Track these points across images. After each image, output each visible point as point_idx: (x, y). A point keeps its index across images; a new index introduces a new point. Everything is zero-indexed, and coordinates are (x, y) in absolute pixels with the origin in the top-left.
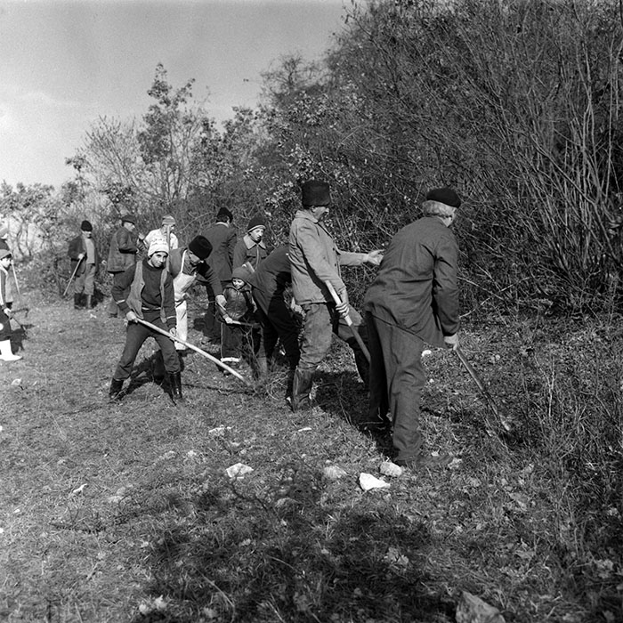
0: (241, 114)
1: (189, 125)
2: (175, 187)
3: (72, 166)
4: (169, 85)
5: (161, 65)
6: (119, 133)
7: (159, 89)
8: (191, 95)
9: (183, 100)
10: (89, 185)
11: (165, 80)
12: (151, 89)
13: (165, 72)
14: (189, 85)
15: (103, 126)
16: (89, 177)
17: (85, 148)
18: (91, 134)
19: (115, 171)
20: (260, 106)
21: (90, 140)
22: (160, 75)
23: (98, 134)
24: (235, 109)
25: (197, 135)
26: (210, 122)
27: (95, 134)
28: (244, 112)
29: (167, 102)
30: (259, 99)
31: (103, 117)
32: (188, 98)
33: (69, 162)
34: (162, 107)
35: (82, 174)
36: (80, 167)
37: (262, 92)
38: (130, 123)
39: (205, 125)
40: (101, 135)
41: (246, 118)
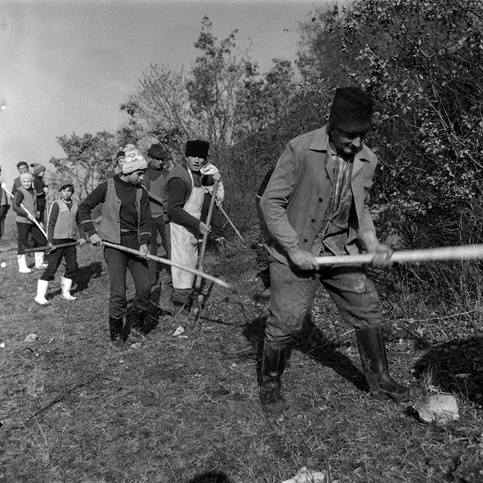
0: (280, 66)
1: (233, 73)
2: (221, 132)
3: (126, 112)
4: (214, 36)
5: (207, 18)
6: (169, 79)
7: (205, 41)
8: (234, 45)
9: (227, 51)
10: (142, 130)
11: (210, 32)
12: (197, 42)
13: (211, 24)
14: (233, 36)
15: (154, 74)
16: (141, 122)
17: (138, 95)
18: (143, 82)
19: (165, 116)
20: (299, 54)
21: (142, 88)
22: (205, 27)
23: (150, 82)
24: (275, 61)
25: (241, 80)
26: (252, 66)
27: (147, 82)
28: (283, 64)
29: (212, 53)
30: (298, 47)
31: (154, 66)
32: (231, 49)
33: (123, 108)
34: (209, 58)
35: (135, 119)
36: (133, 113)
37: (301, 40)
38: (178, 71)
39: (248, 69)
40: (153, 83)
41: (285, 69)
